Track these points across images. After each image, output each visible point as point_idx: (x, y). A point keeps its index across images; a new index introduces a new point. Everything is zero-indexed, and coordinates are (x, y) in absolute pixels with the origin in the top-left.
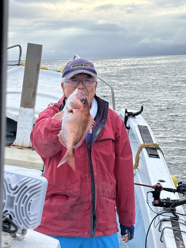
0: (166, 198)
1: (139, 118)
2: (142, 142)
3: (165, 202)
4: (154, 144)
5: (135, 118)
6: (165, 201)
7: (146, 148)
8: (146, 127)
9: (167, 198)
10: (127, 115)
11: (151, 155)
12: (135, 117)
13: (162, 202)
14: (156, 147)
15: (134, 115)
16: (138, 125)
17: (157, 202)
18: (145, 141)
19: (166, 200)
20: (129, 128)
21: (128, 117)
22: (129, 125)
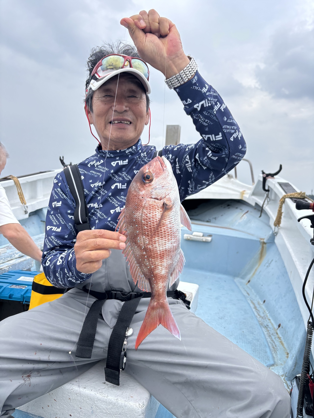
4: (298, 193)
5: (274, 178)
8: (288, 183)
10: (265, 176)
14: (301, 196)
15: (272, 176)
16: (279, 183)
18: (287, 191)
20: (268, 191)
21: (267, 178)
22: (269, 187)
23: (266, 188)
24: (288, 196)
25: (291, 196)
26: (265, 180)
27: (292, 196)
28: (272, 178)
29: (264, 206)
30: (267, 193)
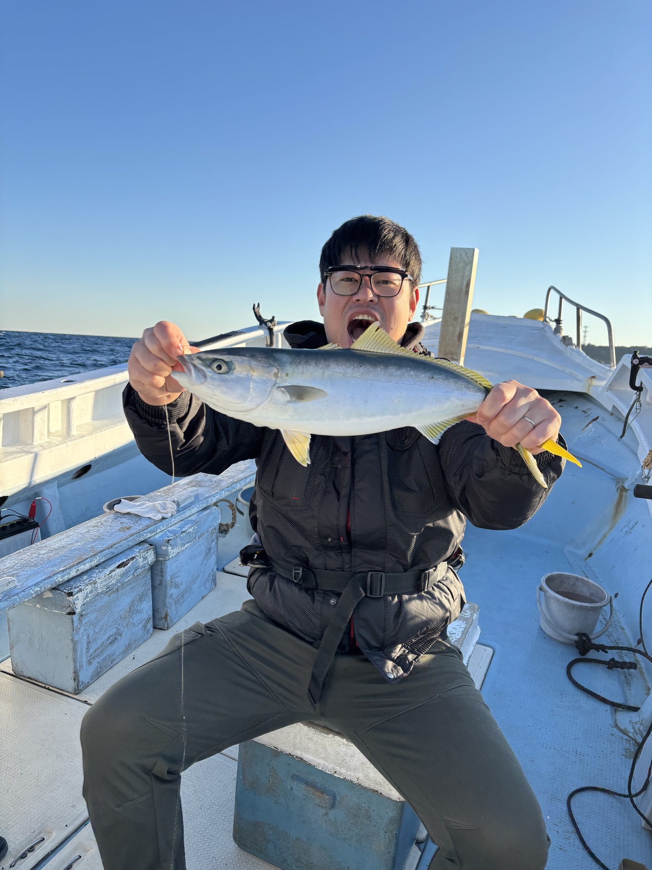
10: (636, 362)
20: (640, 389)
21: (639, 366)
22: (642, 383)
23: (637, 384)
26: (635, 370)
29: (630, 418)
30: (637, 393)
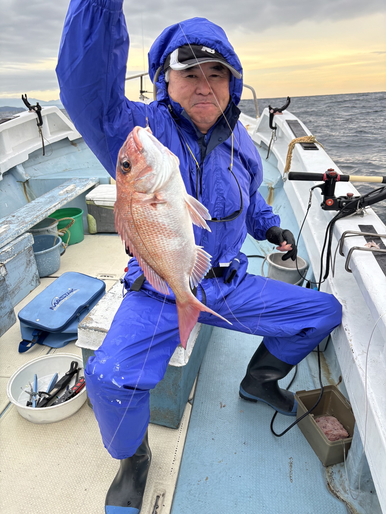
0: (346, 195)
1: (285, 114)
2: (293, 138)
3: (344, 202)
4: (309, 137)
5: (282, 114)
6: (343, 199)
7: (301, 143)
8: (297, 121)
9: (348, 195)
10: (272, 111)
11: (306, 148)
12: (281, 112)
13: (340, 201)
14: (311, 140)
15: (280, 111)
16: (287, 121)
17: (330, 202)
18: (297, 134)
19: (345, 197)
20: (275, 128)
21: (274, 114)
22: (276, 124)
23: (274, 125)
24: (298, 141)
25: (300, 141)
26: (272, 116)
27: (302, 141)
28: (281, 113)
29: (271, 146)
30: (274, 131)
